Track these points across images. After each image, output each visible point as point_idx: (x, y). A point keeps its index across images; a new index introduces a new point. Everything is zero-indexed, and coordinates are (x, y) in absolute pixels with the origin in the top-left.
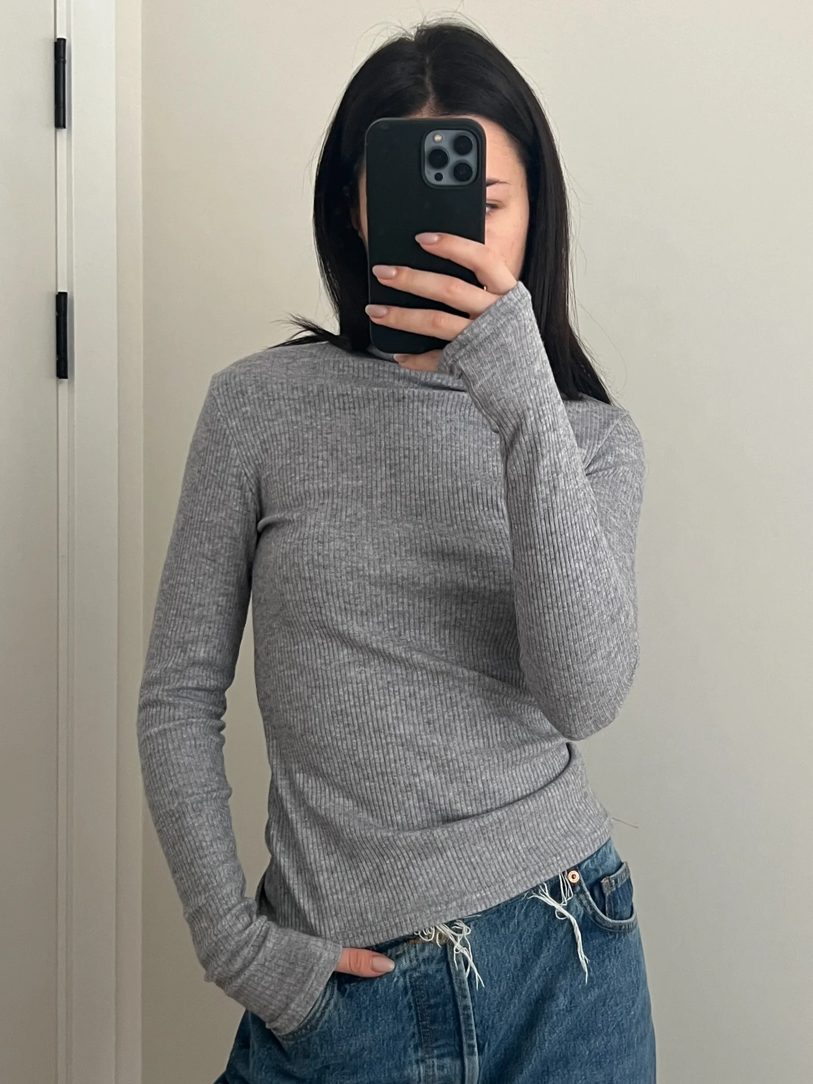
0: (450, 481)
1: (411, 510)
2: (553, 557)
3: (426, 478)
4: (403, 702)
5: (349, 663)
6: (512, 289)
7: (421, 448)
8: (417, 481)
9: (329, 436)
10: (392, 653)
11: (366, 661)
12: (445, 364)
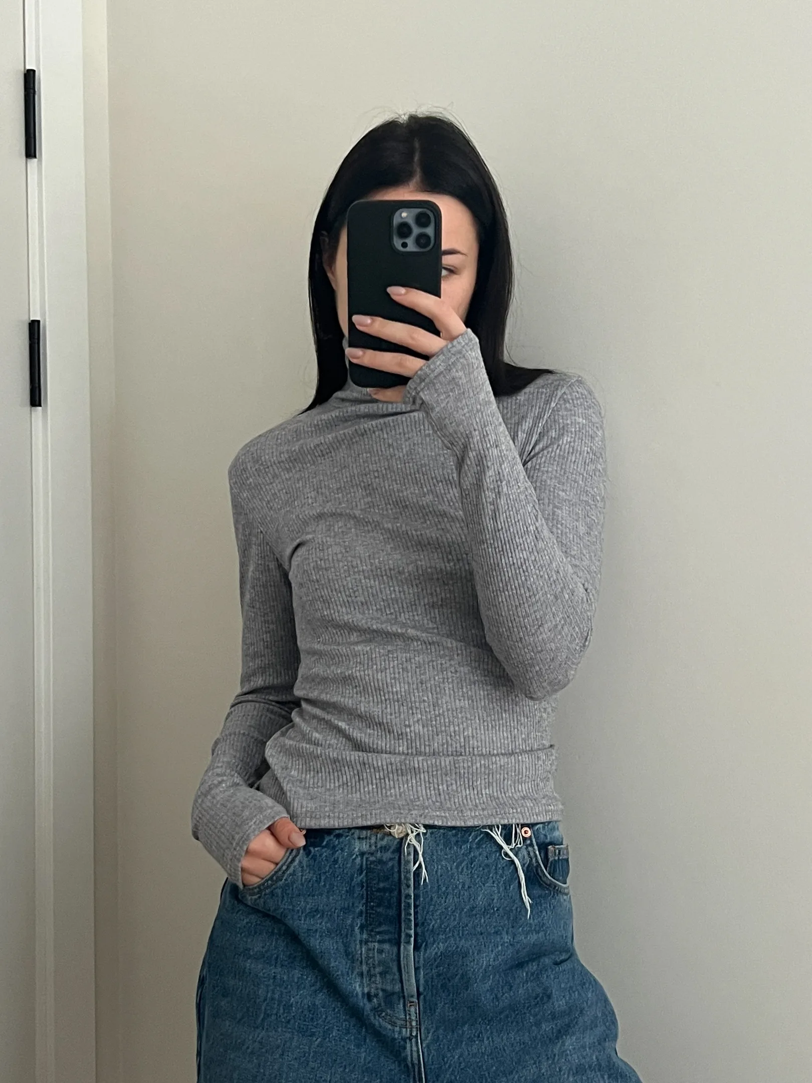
2: (501, 549)
6: (462, 335)
12: (409, 396)
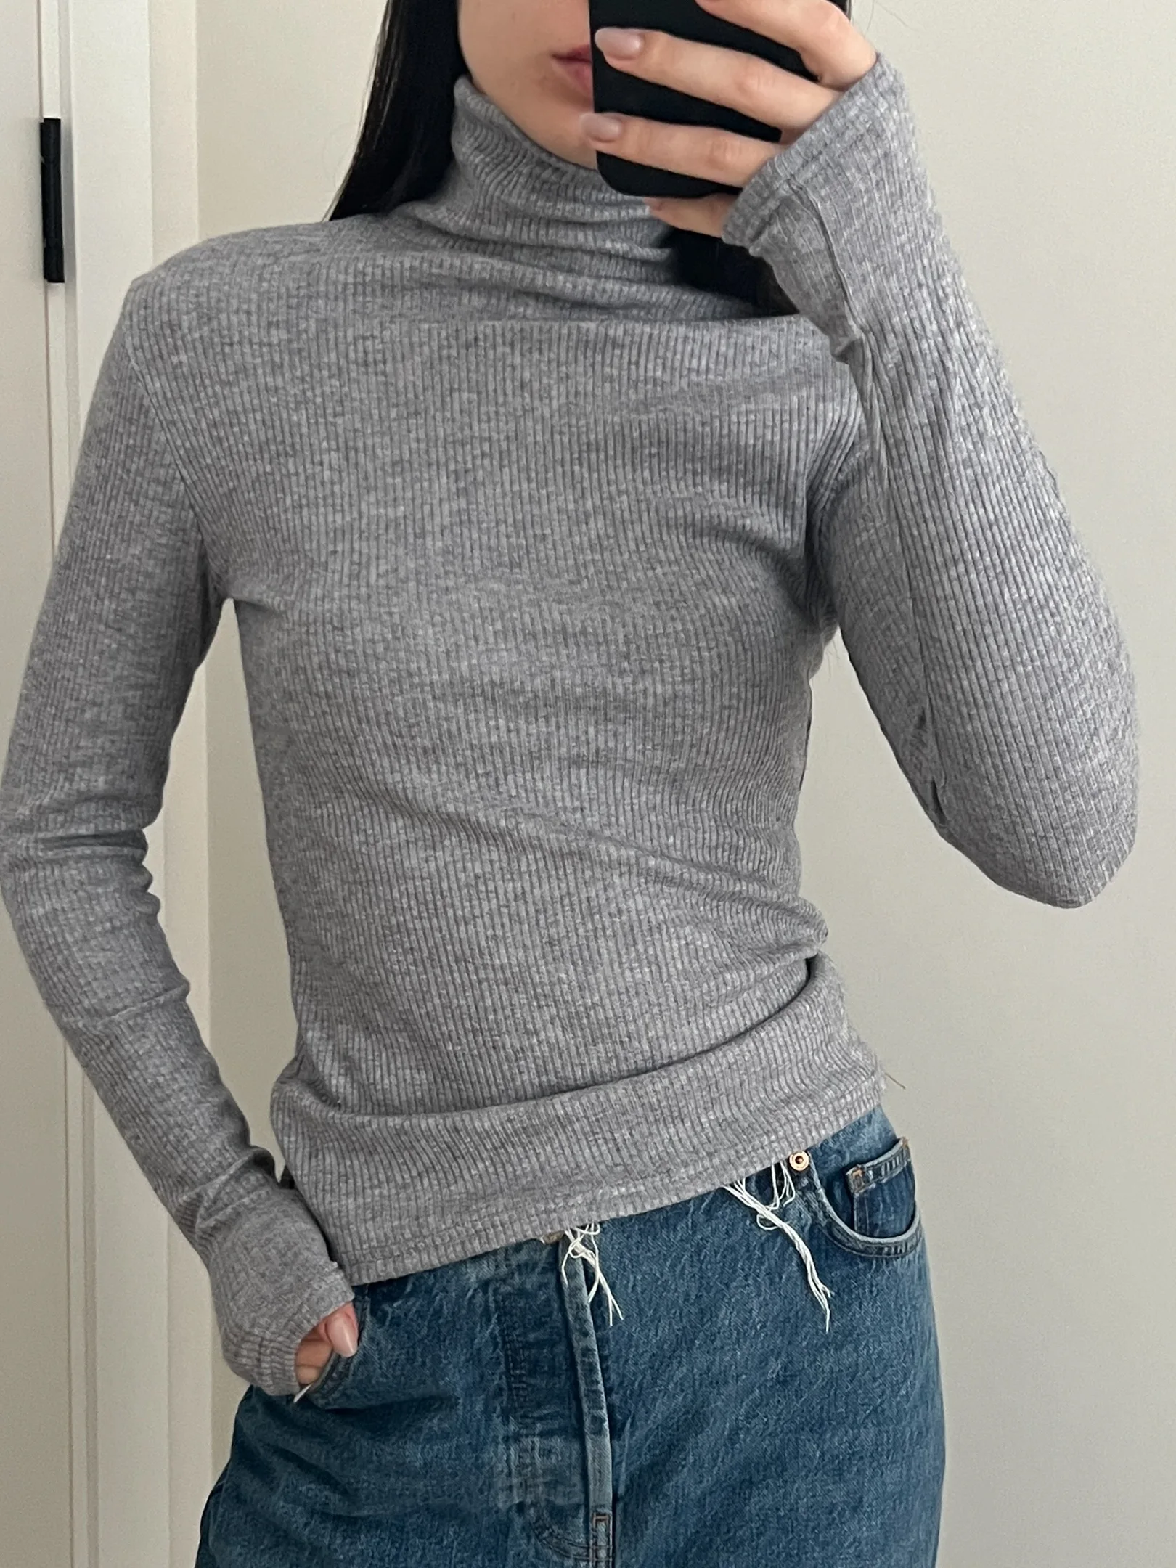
0: (571, 497)
1: (500, 555)
3: (525, 494)
4: (504, 910)
5: (408, 842)
7: (512, 434)
8: (508, 500)
9: (340, 421)
10: (482, 820)
11: (437, 839)
